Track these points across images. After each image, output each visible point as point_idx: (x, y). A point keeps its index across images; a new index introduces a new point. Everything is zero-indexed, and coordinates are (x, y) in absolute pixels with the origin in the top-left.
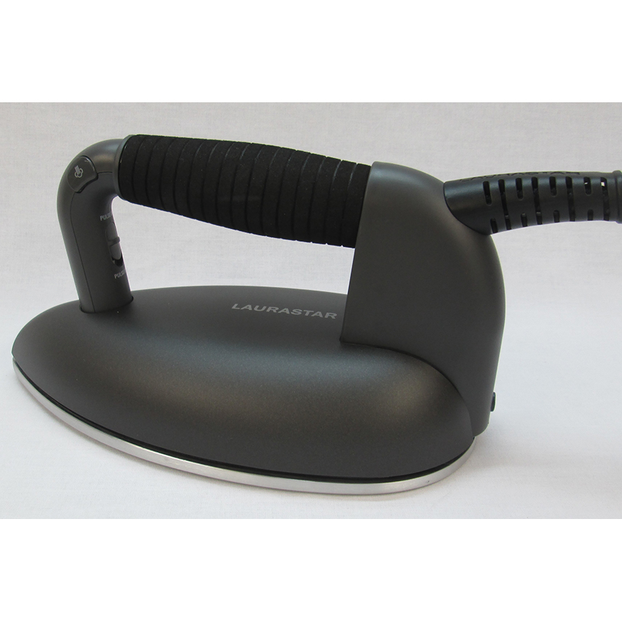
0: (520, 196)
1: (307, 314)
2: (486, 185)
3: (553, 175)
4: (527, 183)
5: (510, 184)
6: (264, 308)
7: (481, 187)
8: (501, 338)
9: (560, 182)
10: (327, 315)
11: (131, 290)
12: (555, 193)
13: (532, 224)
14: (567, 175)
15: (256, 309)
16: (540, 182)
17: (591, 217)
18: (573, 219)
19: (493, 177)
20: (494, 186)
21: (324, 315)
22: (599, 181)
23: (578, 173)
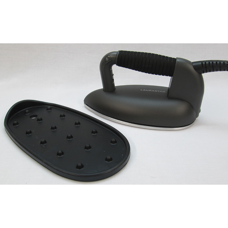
0: (209, 66)
1: (158, 91)
2: (202, 63)
3: (217, 61)
4: (211, 63)
5: (207, 63)
6: (148, 90)
7: (201, 63)
8: (203, 97)
9: (218, 63)
10: (163, 92)
11: (115, 86)
12: (217, 65)
13: (212, 72)
14: (220, 61)
15: (146, 90)
16: (214, 63)
17: (224, 70)
18: (220, 71)
19: (203, 61)
20: (204, 63)
21: (162, 92)
22: (226, 63)
23: (222, 61)
